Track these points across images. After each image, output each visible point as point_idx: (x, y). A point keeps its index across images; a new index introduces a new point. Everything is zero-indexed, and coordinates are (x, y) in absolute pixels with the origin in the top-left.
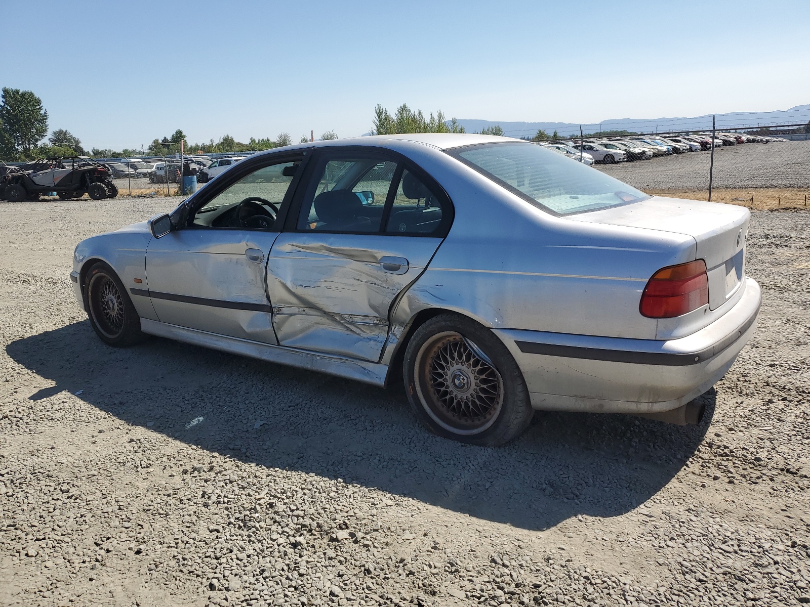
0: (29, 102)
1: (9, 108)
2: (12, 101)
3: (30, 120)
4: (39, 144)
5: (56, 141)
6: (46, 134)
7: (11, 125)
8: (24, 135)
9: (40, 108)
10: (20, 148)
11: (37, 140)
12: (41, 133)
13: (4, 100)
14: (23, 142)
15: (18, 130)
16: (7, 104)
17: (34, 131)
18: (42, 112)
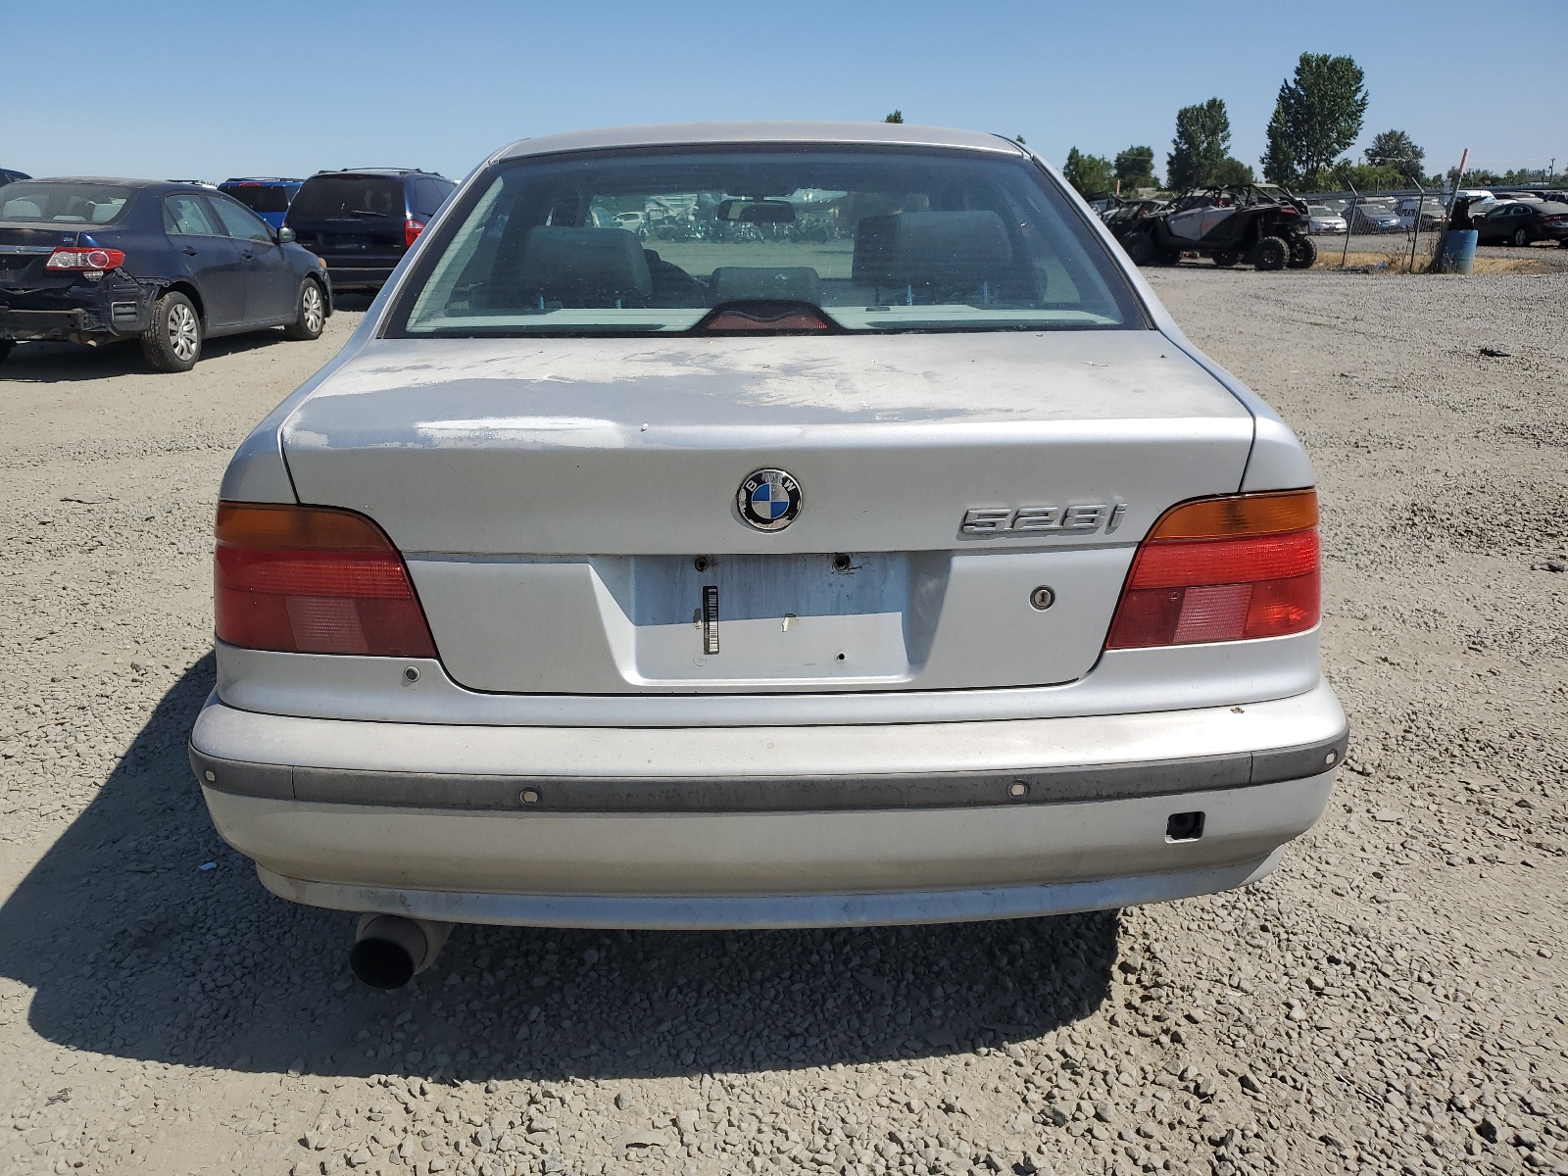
0: (1340, 79)
1: (1302, 93)
2: (1311, 79)
3: (1332, 113)
4: (1337, 160)
5: (1377, 154)
6: (1353, 141)
7: (1296, 124)
8: (1314, 143)
9: (1358, 89)
10: (1300, 170)
11: (1334, 153)
12: (1346, 139)
13: (1298, 78)
14: (1308, 158)
15: (1306, 134)
16: (1301, 85)
17: (1334, 135)
18: (1359, 97)
